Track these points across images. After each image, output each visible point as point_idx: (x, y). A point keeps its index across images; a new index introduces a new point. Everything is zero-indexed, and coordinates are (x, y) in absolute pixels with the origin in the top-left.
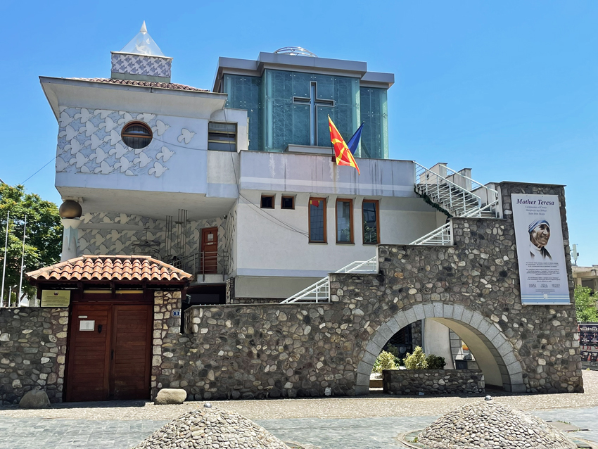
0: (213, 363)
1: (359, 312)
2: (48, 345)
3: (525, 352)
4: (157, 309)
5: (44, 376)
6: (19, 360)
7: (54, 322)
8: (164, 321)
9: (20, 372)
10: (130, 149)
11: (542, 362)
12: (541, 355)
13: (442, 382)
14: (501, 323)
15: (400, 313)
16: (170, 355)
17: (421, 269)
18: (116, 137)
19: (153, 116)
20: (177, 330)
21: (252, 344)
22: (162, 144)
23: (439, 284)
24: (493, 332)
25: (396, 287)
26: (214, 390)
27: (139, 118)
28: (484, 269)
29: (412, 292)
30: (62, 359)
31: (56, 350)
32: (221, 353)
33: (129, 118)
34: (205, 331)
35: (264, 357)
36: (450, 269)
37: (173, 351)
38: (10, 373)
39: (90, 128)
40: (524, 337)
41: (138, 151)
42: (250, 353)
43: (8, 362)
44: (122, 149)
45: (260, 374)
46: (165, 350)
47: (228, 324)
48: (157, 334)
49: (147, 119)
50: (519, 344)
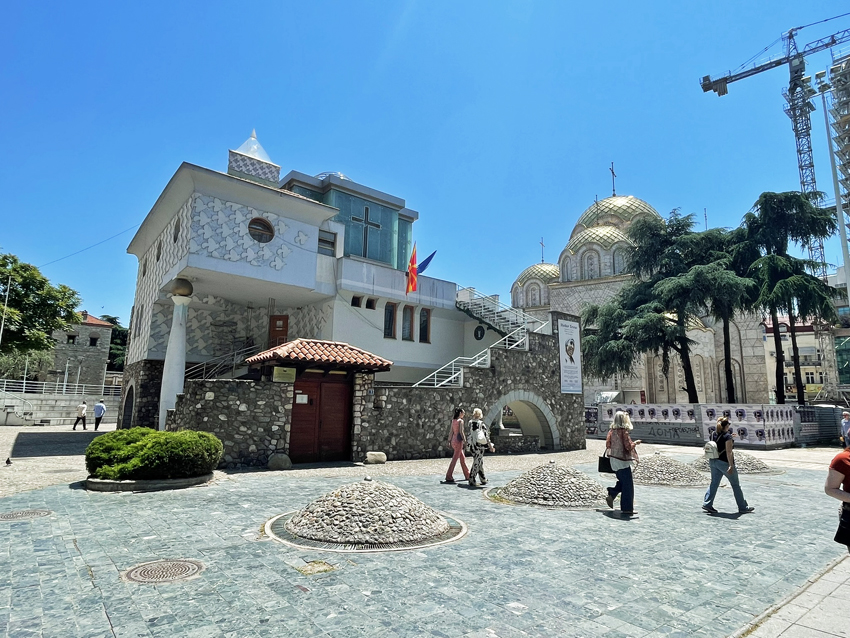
0: (394, 432)
1: (481, 395)
2: (278, 415)
3: (561, 424)
4: (358, 388)
5: (274, 442)
6: (254, 427)
7: (283, 395)
8: (363, 398)
9: (255, 438)
10: (256, 242)
11: (569, 430)
12: (568, 426)
13: (520, 444)
14: (551, 405)
15: (503, 396)
16: (367, 425)
17: (514, 366)
18: (244, 229)
19: (276, 216)
20: (371, 405)
21: (419, 417)
22: (282, 242)
23: (523, 378)
24: (547, 410)
25: (501, 379)
26: (395, 452)
27: (265, 215)
28: (545, 368)
29: (509, 382)
30: (288, 428)
31: (284, 419)
32: (400, 424)
33: (256, 215)
34: (389, 406)
35: (426, 427)
36: (528, 367)
37: (368, 422)
38: (247, 439)
39: (222, 217)
40: (561, 415)
41: (262, 245)
42: (418, 425)
43: (245, 429)
44: (248, 241)
45: (425, 441)
46: (363, 421)
47: (404, 401)
48: (357, 408)
49: (271, 218)
50: (559, 418)
